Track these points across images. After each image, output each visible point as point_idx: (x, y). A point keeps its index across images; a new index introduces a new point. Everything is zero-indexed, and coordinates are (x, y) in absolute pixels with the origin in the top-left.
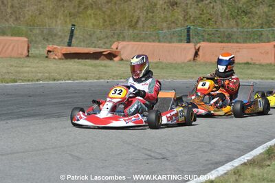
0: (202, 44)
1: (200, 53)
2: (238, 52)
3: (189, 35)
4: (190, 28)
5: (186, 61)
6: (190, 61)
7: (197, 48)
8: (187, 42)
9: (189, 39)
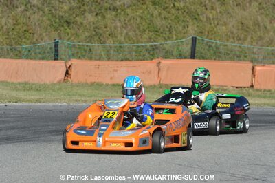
0: (74, 62)
1: (72, 72)
2: (116, 71)
3: (57, 51)
4: (58, 42)
5: (55, 82)
6: (60, 82)
7: (68, 66)
8: (55, 59)
9: (58, 55)
